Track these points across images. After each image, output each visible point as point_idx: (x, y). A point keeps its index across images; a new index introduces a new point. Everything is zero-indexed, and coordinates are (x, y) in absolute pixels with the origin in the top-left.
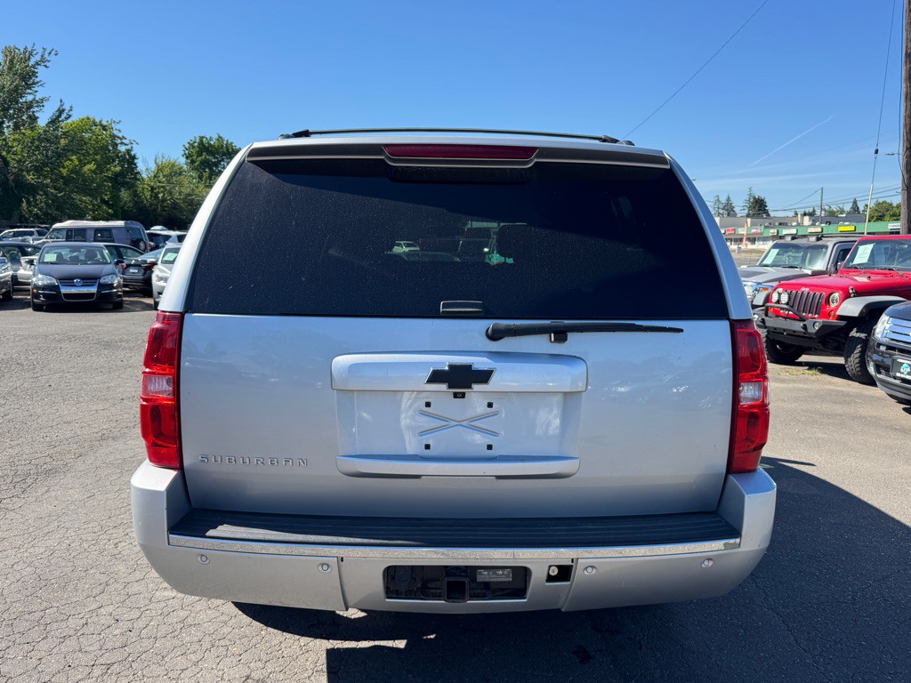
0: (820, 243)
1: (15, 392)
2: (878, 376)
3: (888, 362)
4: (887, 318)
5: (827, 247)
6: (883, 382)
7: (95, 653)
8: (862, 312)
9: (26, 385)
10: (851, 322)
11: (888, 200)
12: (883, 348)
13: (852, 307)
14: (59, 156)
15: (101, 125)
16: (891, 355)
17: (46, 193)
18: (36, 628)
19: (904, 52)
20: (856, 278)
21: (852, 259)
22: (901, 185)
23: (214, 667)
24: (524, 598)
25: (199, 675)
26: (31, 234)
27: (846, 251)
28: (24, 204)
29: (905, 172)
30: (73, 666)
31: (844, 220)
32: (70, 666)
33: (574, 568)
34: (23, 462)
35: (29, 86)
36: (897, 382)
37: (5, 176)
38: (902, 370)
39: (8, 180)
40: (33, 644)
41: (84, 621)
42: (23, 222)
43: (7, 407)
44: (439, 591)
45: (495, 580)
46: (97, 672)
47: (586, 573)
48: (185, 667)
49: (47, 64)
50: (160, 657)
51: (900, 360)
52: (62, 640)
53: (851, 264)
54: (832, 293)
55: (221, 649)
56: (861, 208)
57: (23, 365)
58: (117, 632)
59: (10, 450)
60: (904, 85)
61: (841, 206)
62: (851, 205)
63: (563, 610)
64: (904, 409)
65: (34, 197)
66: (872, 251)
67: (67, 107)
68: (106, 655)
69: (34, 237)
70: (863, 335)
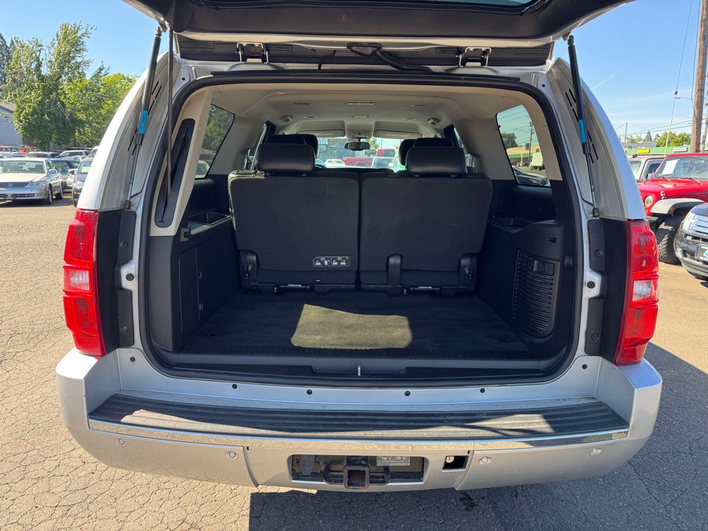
0: (635, 159)
1: (47, 266)
2: (685, 259)
3: (693, 248)
4: (693, 215)
5: (640, 162)
6: (687, 263)
7: (60, 494)
8: (670, 210)
9: (56, 261)
10: (662, 218)
11: (673, 131)
12: (689, 238)
13: (664, 207)
14: (100, 100)
15: (128, 79)
16: (695, 244)
17: (91, 126)
18: (17, 469)
19: (700, 18)
20: (663, 185)
21: (661, 171)
22: (692, 119)
23: (157, 510)
24: (421, 481)
25: (143, 518)
26: (81, 154)
27: (656, 166)
28: (77, 134)
29: (695, 109)
30: (39, 507)
31: (642, 145)
32: (36, 507)
33: (469, 458)
34: (40, 322)
35: (78, 51)
36: (700, 264)
37: (62, 113)
38: (705, 255)
39: (65, 117)
40: (11, 485)
41: (57, 463)
42: (76, 146)
43: (39, 278)
44: (341, 474)
45: (394, 465)
46: (59, 513)
47: (481, 462)
48: (132, 510)
49: (89, 35)
50: (113, 499)
51: (703, 247)
52: (35, 481)
53: (660, 175)
54: (646, 197)
55: (165, 491)
56: (653, 137)
57: (58, 246)
58: (82, 474)
59: (33, 312)
60: (698, 44)
61: (639, 135)
62: (646, 134)
63: (457, 489)
64: (702, 283)
65: (83, 128)
66: (677, 165)
67: (106, 67)
68: (68, 497)
69: (83, 156)
70: (669, 228)
